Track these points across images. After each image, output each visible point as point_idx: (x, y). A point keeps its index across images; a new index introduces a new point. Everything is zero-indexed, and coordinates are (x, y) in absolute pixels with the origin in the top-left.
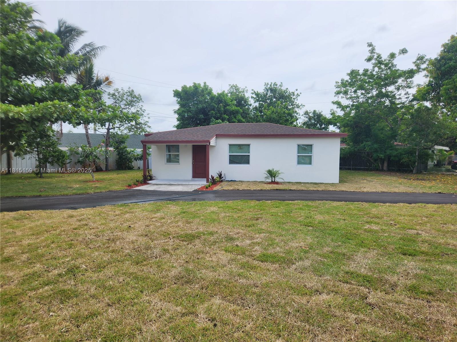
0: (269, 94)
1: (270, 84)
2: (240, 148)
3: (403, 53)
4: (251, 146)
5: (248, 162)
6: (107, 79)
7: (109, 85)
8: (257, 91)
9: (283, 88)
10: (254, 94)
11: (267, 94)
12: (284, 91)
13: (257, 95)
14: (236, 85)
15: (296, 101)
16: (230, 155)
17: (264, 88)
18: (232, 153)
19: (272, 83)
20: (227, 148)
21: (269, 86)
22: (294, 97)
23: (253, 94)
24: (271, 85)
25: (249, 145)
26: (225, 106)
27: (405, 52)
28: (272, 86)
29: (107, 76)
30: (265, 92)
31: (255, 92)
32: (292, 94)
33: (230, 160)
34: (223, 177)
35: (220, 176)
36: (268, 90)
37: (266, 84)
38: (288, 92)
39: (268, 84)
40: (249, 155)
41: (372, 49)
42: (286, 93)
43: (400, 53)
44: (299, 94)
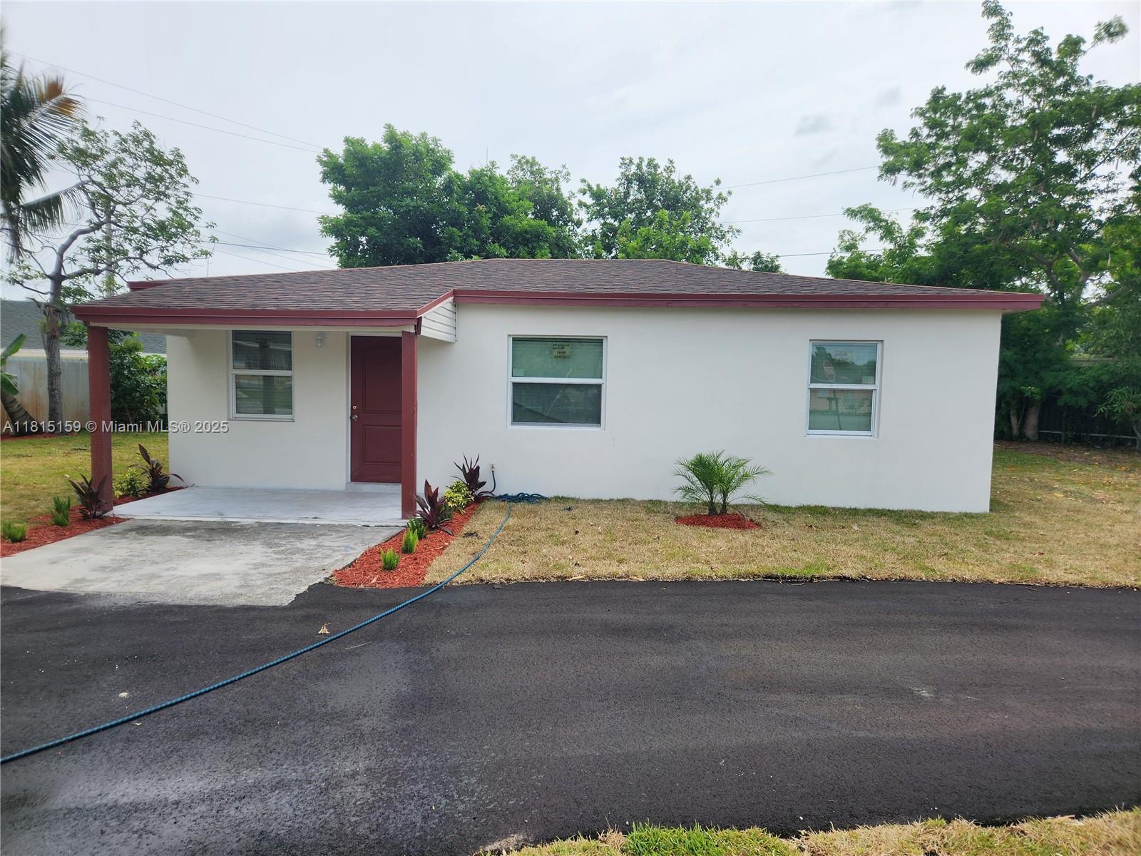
0: (635, 194)
1: (636, 161)
2: (563, 356)
3: (1111, 35)
4: (608, 348)
5: (593, 416)
6: (55, 89)
7: (62, 112)
8: (598, 186)
9: (677, 177)
10: (588, 194)
11: (627, 194)
12: (681, 185)
13: (598, 195)
14: (533, 158)
15: (713, 218)
16: (515, 385)
17: (619, 175)
18: (525, 376)
19: (641, 159)
20: (502, 353)
21: (633, 169)
22: (711, 205)
23: (584, 194)
24: (639, 166)
25: (599, 342)
26: (496, 217)
27: (1117, 34)
28: (645, 168)
29: (53, 77)
30: (622, 189)
31: (590, 188)
32: (704, 195)
33: (514, 404)
34: (484, 483)
35: (472, 476)
36: (629, 182)
37: (626, 163)
38: (692, 189)
39: (631, 161)
40: (599, 386)
41: (1000, 23)
42: (685, 192)
43: (1098, 38)
44: (725, 195)
